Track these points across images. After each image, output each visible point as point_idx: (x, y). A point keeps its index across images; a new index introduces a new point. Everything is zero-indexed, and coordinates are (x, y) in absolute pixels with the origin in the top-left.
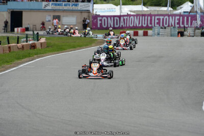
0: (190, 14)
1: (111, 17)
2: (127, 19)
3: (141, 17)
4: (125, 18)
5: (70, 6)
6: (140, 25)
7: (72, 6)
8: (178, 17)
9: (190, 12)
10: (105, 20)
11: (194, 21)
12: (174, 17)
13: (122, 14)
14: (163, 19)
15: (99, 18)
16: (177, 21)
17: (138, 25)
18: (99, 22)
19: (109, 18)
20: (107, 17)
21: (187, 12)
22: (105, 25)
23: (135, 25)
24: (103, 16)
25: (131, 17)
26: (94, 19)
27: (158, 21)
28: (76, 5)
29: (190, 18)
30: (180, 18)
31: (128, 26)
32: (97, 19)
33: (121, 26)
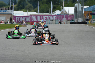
0: (61, 15)
1: (22, 16)
2: (30, 18)
3: (37, 17)
4: (30, 17)
5: (3, 12)
6: (37, 21)
7: (3, 11)
8: (56, 16)
9: (61, 14)
10: (19, 18)
11: (63, 18)
12: (53, 16)
13: (28, 15)
14: (48, 17)
15: (17, 17)
16: (55, 18)
17: (36, 21)
18: (17, 19)
19: (22, 17)
20: (21, 17)
21: (59, 14)
22: (20, 20)
23: (34, 21)
24: (18, 16)
25: (32, 17)
26: (14, 18)
27: (45, 18)
28: (5, 11)
29: (61, 17)
30: (56, 17)
31: (31, 21)
32: (16, 18)
33: (27, 21)
